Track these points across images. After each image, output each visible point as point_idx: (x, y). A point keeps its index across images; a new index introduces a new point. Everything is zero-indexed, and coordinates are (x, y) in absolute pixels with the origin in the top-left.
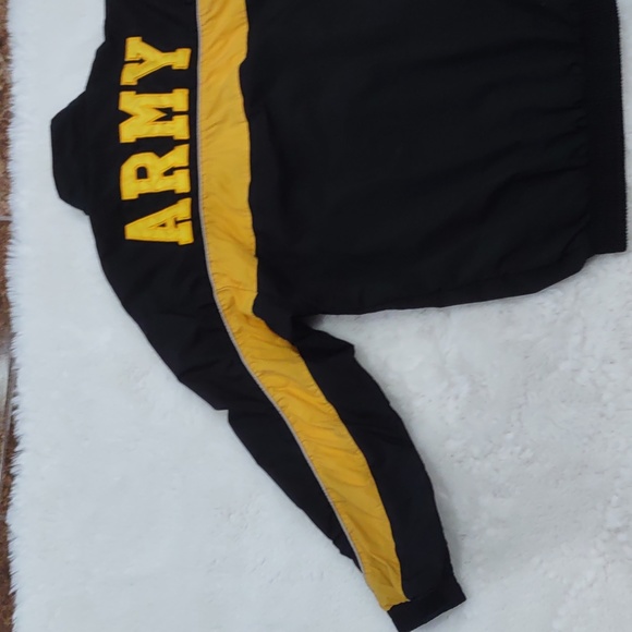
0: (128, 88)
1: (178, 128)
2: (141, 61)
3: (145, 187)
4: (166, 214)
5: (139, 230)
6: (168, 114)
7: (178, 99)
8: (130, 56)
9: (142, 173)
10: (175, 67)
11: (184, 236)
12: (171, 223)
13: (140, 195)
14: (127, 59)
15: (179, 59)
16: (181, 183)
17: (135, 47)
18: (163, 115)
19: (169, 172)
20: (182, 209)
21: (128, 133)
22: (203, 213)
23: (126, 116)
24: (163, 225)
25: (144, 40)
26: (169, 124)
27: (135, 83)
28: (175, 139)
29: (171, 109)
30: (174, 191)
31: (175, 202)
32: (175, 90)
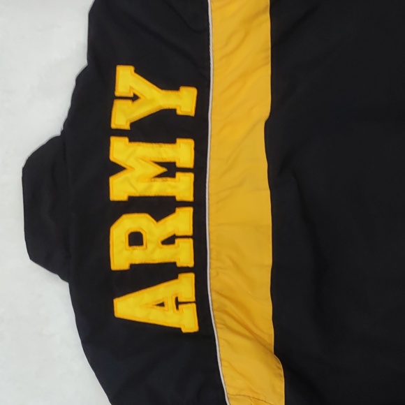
0: (120, 133)
1: (182, 187)
2: (135, 98)
3: (139, 256)
4: (164, 291)
5: (130, 307)
6: (170, 170)
7: (182, 152)
8: (121, 89)
9: (136, 239)
11: (187, 321)
12: (171, 303)
13: (132, 266)
14: (117, 94)
15: (184, 101)
16: (183, 254)
17: (127, 79)
18: (163, 170)
19: (170, 241)
20: (185, 286)
21: (119, 189)
22: (213, 297)
23: (118, 169)
24: (162, 305)
25: (136, 71)
26: (170, 181)
27: (127, 127)
28: (178, 199)
29: (174, 163)
30: (175, 263)
31: (176, 277)
32: (179, 141)
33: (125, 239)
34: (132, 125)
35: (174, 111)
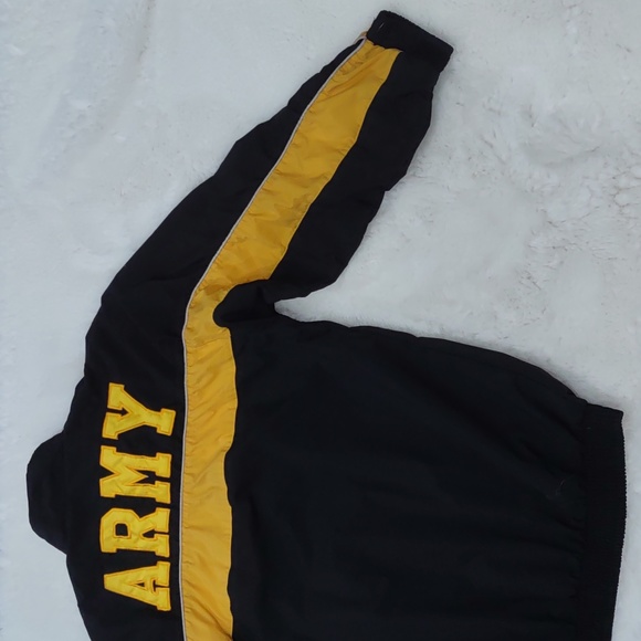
0: (109, 442)
1: (161, 492)
2: (123, 412)
3: (125, 543)
4: (144, 573)
5: (117, 582)
6: (151, 478)
7: (161, 464)
8: (113, 403)
10: (158, 431)
11: (162, 601)
12: (149, 584)
13: (118, 550)
14: (109, 407)
15: (163, 422)
16: (161, 546)
17: (117, 395)
18: (146, 477)
19: (150, 534)
20: (161, 572)
21: (108, 488)
23: (107, 473)
24: (142, 585)
25: (125, 389)
26: (150, 486)
28: (157, 500)
29: (154, 473)
30: (154, 553)
31: (155, 564)
32: (158, 454)
33: (113, 529)
34: (119, 436)
35: (155, 429)
